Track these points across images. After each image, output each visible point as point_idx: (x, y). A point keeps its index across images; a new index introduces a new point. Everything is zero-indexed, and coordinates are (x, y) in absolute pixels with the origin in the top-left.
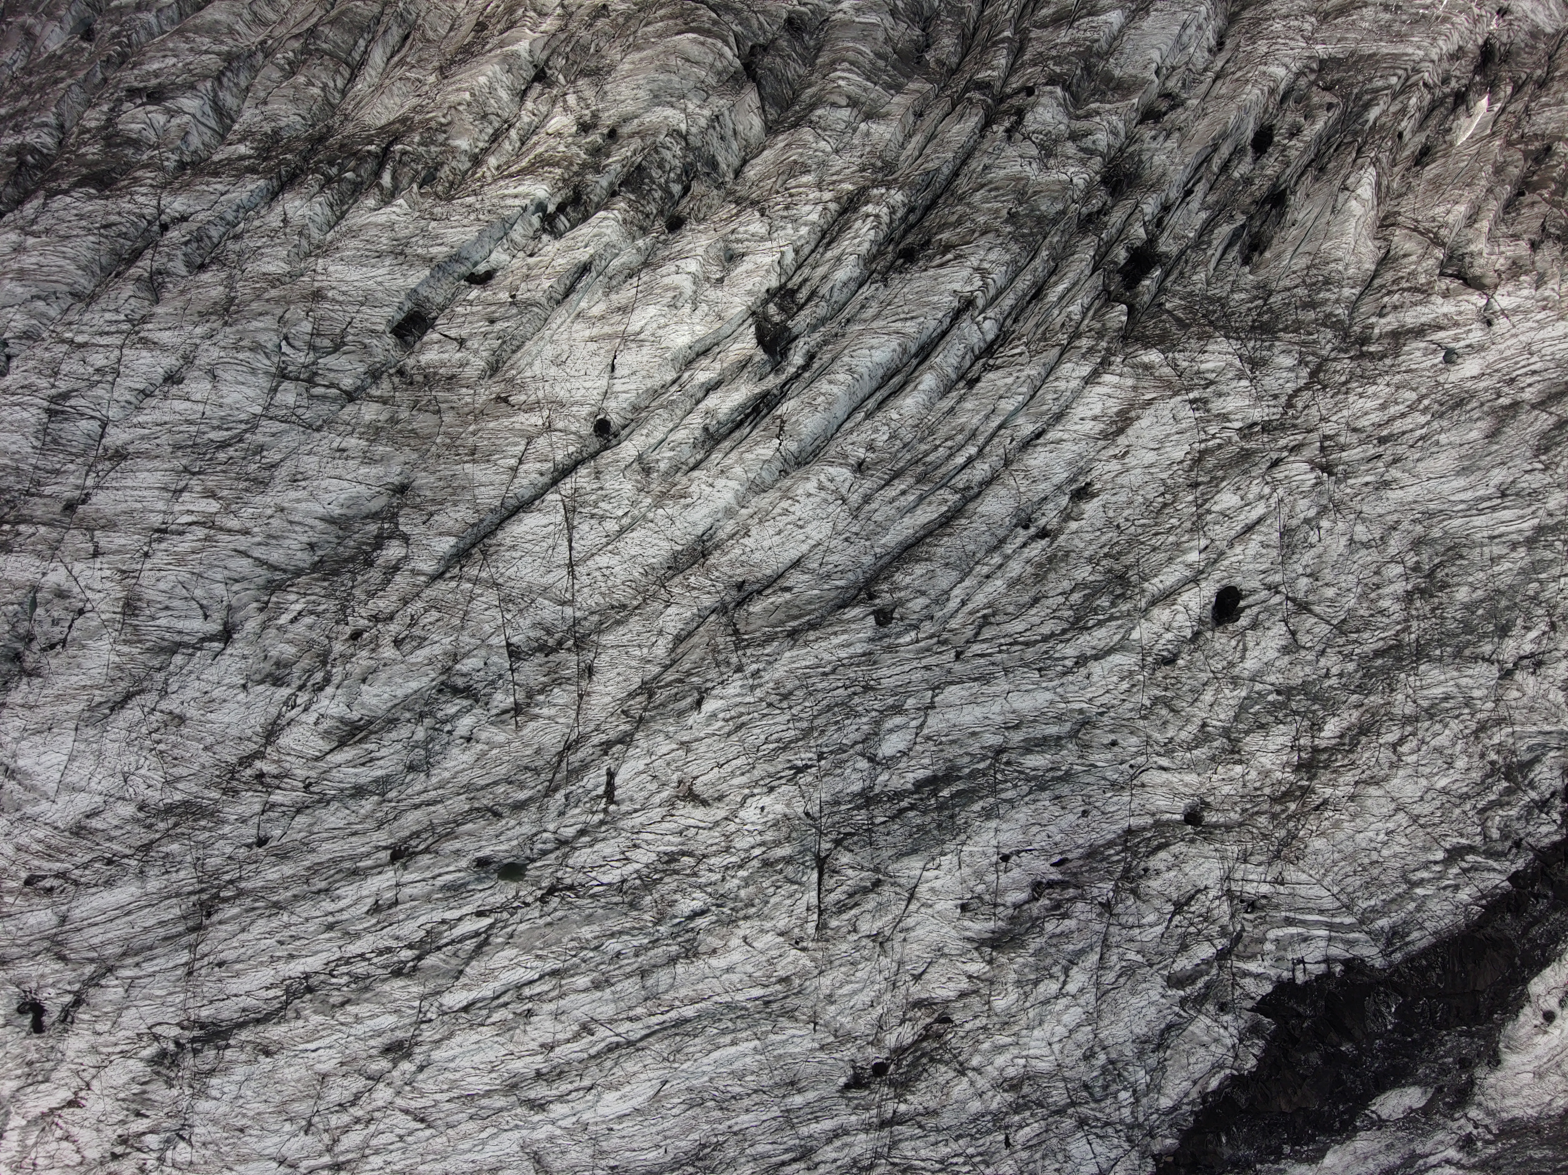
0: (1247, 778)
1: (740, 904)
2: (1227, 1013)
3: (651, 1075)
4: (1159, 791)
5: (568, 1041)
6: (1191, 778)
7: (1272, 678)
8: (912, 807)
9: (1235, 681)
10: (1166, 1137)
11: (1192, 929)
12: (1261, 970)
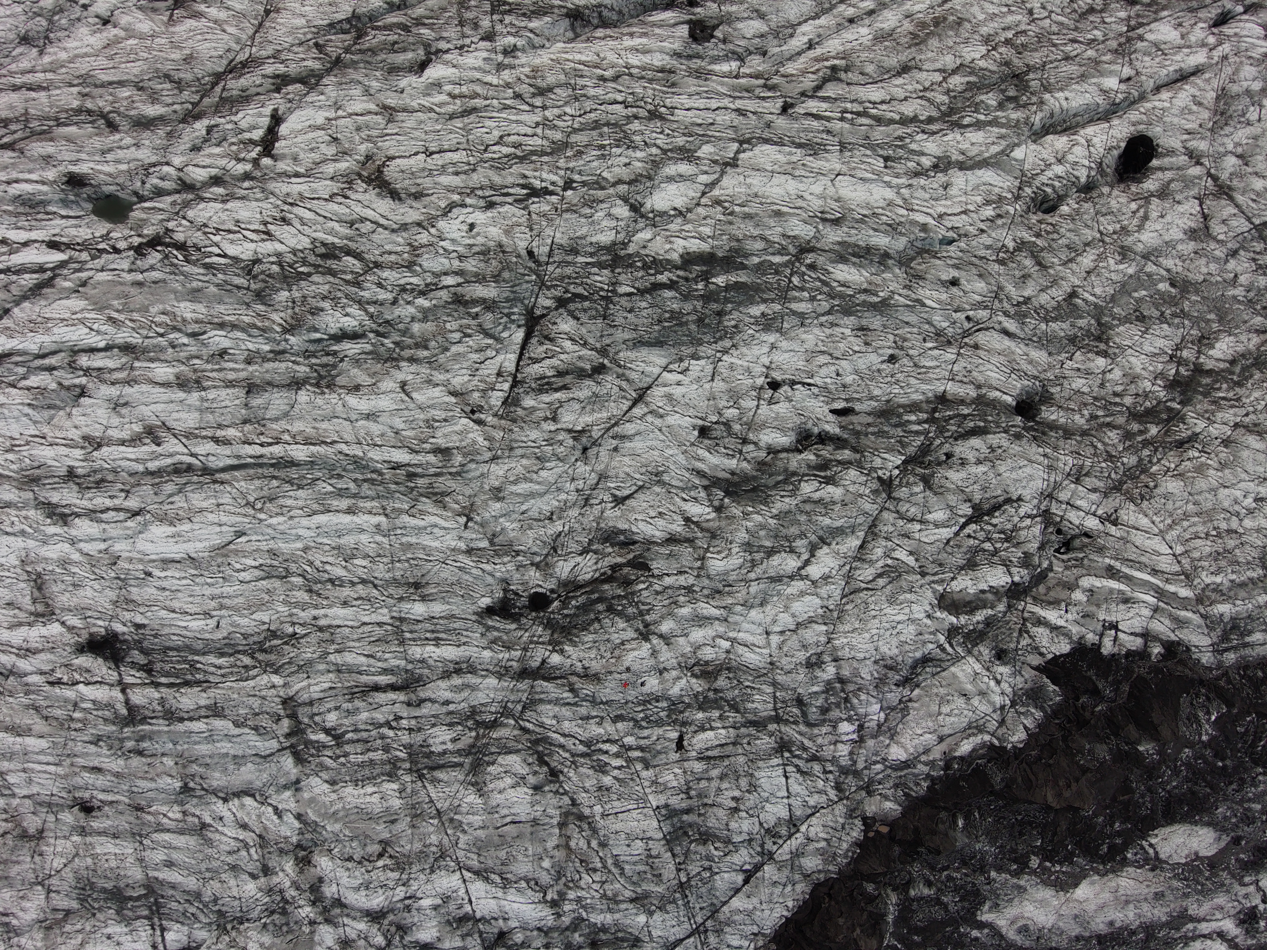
0: (1109, 376)
1: (409, 341)
2: (1005, 664)
3: (224, 519)
4: (995, 359)
5: (123, 443)
6: (1039, 355)
7: (1169, 263)
8: (672, 285)
9: (1125, 253)
10: (886, 798)
11: (987, 546)
12: (1061, 623)
